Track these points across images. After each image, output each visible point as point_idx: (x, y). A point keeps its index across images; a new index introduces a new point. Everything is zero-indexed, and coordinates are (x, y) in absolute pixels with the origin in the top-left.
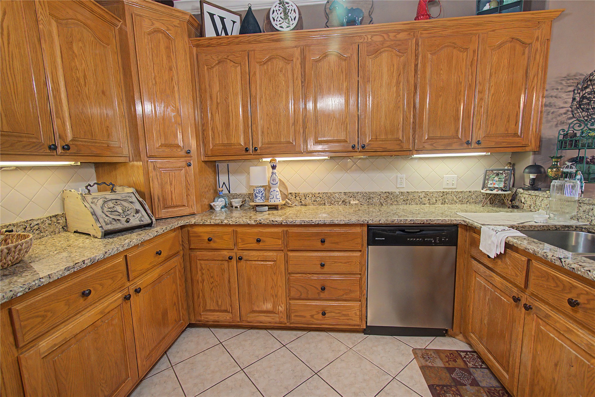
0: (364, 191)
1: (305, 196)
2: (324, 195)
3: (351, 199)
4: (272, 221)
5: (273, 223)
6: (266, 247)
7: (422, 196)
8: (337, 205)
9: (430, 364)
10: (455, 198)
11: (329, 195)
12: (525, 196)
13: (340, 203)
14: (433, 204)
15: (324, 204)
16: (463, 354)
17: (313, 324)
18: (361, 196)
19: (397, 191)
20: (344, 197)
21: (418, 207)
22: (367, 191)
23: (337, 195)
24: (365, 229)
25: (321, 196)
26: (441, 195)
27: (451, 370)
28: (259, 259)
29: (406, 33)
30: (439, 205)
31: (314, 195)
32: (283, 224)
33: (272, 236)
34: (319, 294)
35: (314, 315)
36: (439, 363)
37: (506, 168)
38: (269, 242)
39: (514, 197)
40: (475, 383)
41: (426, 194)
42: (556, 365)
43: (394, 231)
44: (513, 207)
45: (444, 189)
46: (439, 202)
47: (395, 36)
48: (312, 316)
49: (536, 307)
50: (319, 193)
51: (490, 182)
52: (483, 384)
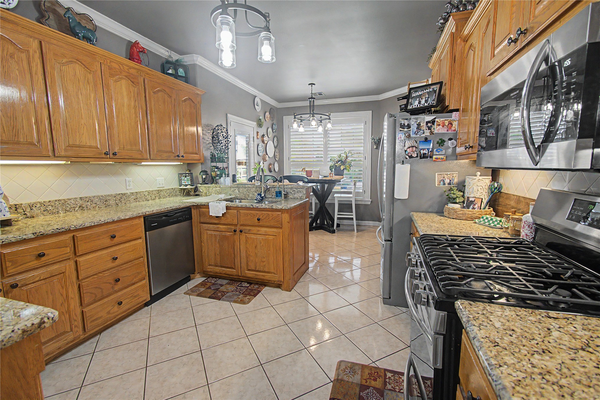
0: (100, 194)
1: (31, 206)
2: (56, 203)
3: (88, 203)
4: (57, 229)
5: (59, 231)
6: (50, 260)
7: (146, 194)
8: (73, 211)
9: (199, 292)
10: (165, 193)
11: (63, 201)
12: (202, 188)
13: (77, 209)
14: (153, 200)
15: (58, 212)
16: (206, 281)
17: (108, 321)
18: (98, 199)
19: (128, 192)
20: (81, 203)
21: (145, 202)
22: (103, 194)
23: (73, 202)
24: (142, 219)
25: (53, 204)
26: (157, 192)
27: (209, 288)
28: (42, 278)
29: (135, 71)
30: (157, 200)
31: (42, 204)
32: (72, 229)
33: (58, 246)
34: (113, 287)
35: (110, 311)
36: (202, 289)
37: (187, 172)
38: (52, 254)
39: (196, 190)
40: (222, 285)
41: (149, 192)
42: (256, 247)
43: (161, 217)
44: (197, 195)
45: (158, 188)
46: (157, 198)
47: (128, 69)
48: (109, 313)
49: (244, 229)
50: (50, 201)
51: (183, 181)
52: (224, 284)
